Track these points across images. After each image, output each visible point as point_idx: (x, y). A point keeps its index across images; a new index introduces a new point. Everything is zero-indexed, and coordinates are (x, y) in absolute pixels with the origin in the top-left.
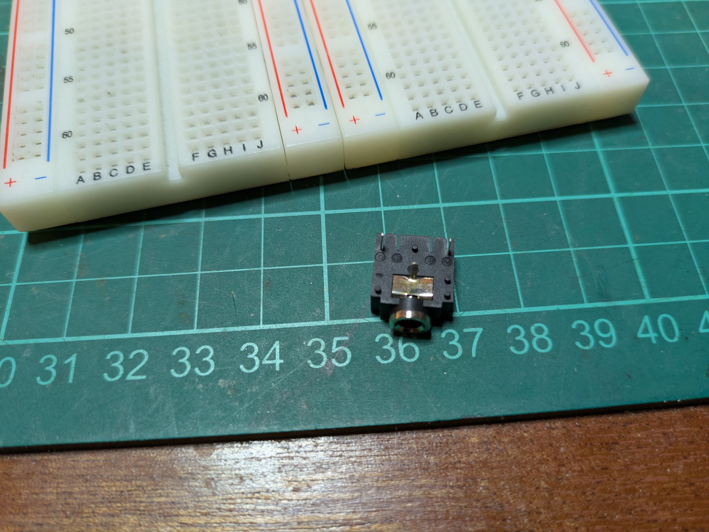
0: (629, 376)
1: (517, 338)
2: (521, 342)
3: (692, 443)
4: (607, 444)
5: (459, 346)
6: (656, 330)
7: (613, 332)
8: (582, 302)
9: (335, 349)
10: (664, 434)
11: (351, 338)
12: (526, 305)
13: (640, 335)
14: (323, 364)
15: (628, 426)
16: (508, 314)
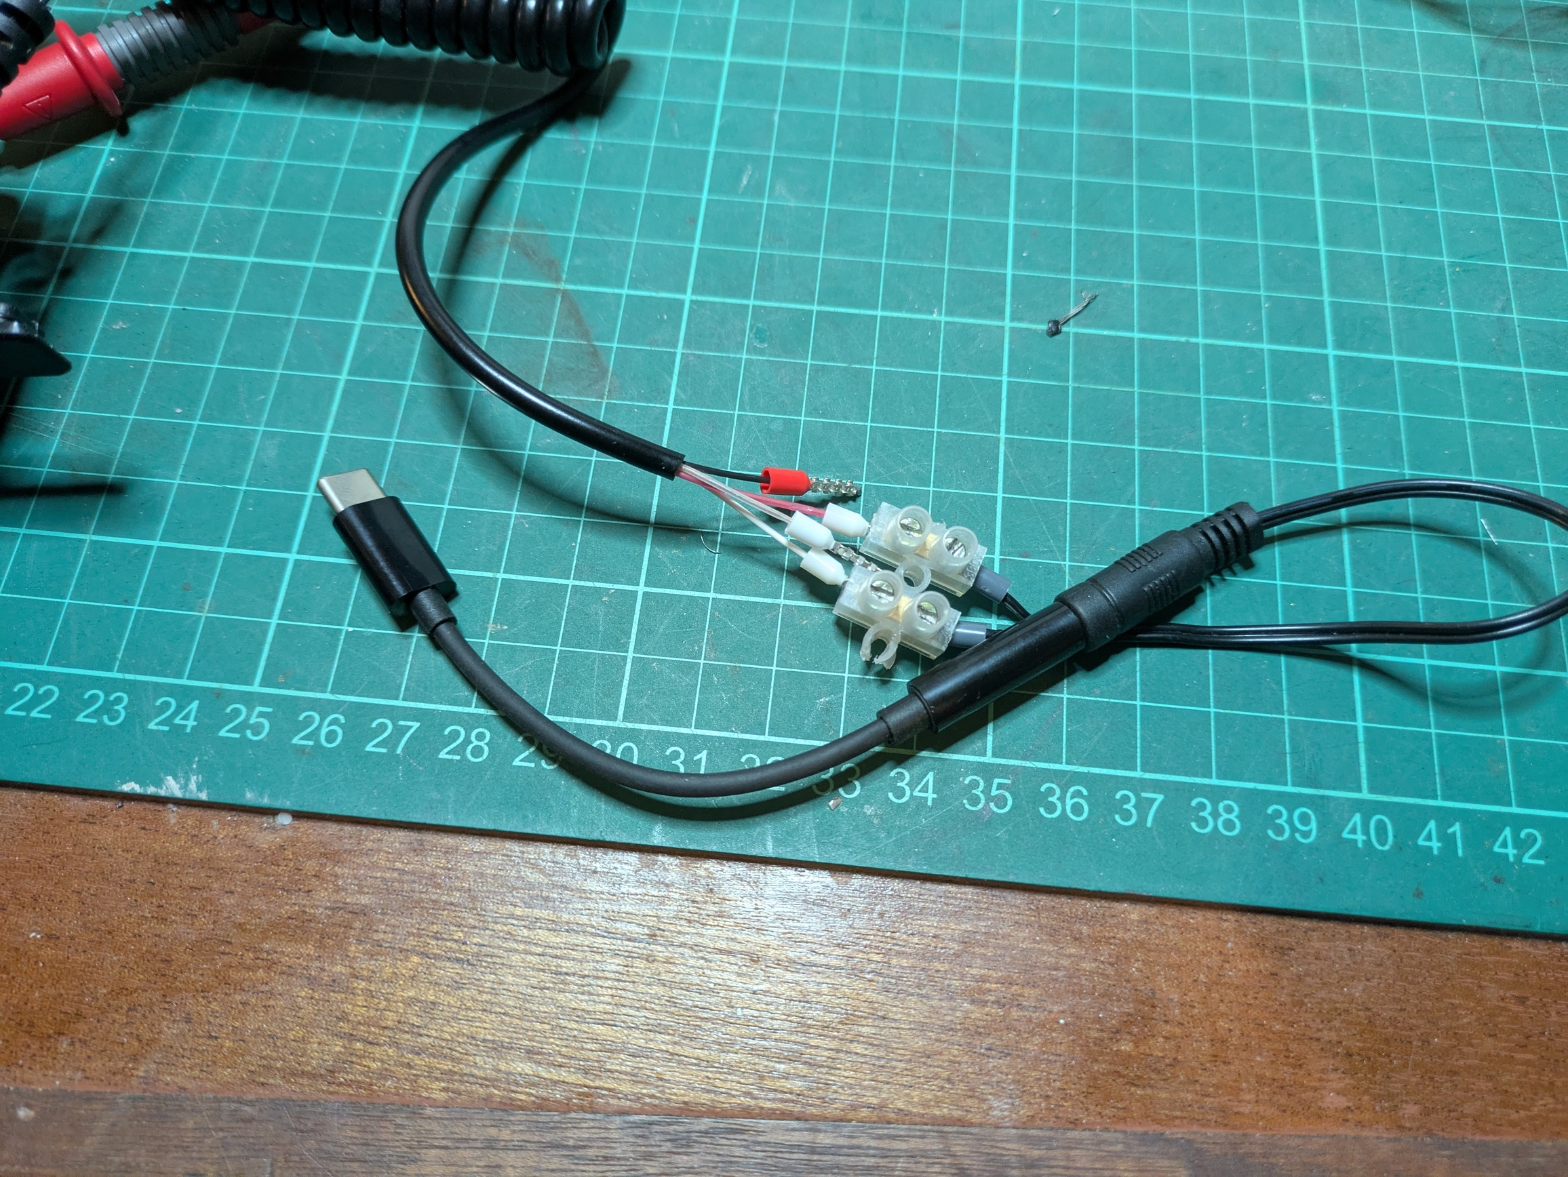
0: (1321, 879)
1: (1202, 814)
2: (1204, 819)
3: (1380, 965)
4: (1282, 948)
5: (1134, 811)
6: (1366, 831)
7: (1314, 825)
8: (1286, 784)
9: (994, 792)
10: (1350, 950)
11: (1013, 783)
12: (1218, 777)
13: (1345, 835)
14: (980, 806)
15: (1309, 933)
16: (1195, 784)
